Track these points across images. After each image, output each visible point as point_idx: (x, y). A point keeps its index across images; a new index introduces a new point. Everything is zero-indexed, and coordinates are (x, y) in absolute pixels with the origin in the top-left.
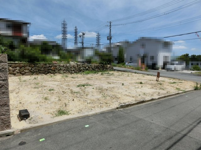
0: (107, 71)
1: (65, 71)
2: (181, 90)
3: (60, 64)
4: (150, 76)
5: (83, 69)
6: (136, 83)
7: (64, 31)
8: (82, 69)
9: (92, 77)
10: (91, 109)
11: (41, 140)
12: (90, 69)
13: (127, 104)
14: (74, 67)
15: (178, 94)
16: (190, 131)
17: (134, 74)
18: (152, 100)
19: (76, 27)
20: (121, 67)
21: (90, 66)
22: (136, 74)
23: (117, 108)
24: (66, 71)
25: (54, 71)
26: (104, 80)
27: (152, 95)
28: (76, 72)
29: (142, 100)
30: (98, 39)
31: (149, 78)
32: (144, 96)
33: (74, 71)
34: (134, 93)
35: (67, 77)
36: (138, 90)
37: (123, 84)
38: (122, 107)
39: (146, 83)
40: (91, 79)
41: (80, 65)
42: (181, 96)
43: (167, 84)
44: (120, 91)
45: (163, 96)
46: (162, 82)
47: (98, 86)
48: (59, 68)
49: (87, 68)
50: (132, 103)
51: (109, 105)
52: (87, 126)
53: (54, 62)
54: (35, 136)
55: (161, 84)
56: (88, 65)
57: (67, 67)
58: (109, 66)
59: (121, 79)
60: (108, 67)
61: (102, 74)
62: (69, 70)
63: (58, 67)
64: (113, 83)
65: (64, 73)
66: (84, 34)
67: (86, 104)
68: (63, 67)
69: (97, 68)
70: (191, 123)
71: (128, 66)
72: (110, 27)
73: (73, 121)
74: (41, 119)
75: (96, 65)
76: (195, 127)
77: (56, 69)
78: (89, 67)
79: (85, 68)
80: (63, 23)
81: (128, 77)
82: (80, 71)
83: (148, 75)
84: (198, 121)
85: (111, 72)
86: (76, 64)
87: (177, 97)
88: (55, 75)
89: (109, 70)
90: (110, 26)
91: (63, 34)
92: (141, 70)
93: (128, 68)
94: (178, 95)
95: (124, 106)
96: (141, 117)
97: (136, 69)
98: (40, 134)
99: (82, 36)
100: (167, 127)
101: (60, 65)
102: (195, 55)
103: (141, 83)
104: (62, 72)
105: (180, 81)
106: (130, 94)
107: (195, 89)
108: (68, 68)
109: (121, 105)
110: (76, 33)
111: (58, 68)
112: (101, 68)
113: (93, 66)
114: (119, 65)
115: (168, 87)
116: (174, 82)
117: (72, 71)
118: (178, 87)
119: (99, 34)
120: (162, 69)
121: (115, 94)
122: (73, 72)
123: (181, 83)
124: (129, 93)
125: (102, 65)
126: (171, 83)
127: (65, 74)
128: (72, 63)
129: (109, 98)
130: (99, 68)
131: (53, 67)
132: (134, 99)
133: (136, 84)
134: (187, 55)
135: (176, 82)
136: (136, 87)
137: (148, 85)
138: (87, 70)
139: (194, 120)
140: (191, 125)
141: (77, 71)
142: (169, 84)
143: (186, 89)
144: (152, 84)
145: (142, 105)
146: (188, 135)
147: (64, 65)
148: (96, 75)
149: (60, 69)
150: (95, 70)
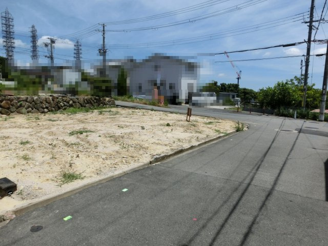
0: (105, 108)
1: (30, 109)
2: (222, 133)
3: (19, 96)
4: (175, 115)
5: (65, 105)
6: (161, 125)
7: (6, 31)
8: (63, 105)
9: (86, 117)
10: (115, 167)
11: (66, 219)
12: (76, 105)
13: (162, 155)
14: (46, 101)
15: (220, 137)
16: (252, 179)
17: (150, 112)
18: (192, 147)
19: (33, 27)
20: (126, 101)
21: (76, 100)
22: (153, 112)
23: (151, 163)
24: (33, 109)
25: (8, 108)
26: (109, 122)
27: (190, 141)
28: (52, 111)
29: (180, 149)
30: (78, 52)
31: (175, 117)
32: (181, 144)
33: (47, 108)
34: (164, 140)
35: (39, 119)
36: (169, 135)
37: (143, 128)
38: (157, 160)
39: (174, 125)
40: (86, 121)
41: (57, 98)
42: (224, 140)
43: (202, 125)
44: (143, 137)
45: (203, 141)
46: (195, 123)
47: (105, 132)
48: (19, 104)
49: (71, 102)
50: (169, 154)
51: (136, 159)
52: (125, 190)
53: (7, 92)
54: (51, 215)
55: (194, 126)
56: (73, 97)
57: (33, 101)
58: (107, 99)
59: (136, 120)
60: (106, 102)
61: (101, 113)
62: (37, 107)
63: (15, 101)
64: (127, 126)
65: (28, 112)
66: (53, 42)
67: (102, 160)
68: (26, 101)
69: (88, 103)
70: (249, 171)
71: (138, 99)
72: (104, 34)
73: (100, 186)
74: (40, 191)
75: (86, 97)
76: (255, 174)
77: (12, 105)
78: (74, 102)
79: (68, 103)
80: (4, 15)
81: (144, 116)
82: (59, 108)
83: (172, 113)
84: (256, 168)
85: (114, 110)
86: (51, 96)
87: (220, 142)
88: (11, 116)
89: (107, 106)
90: (104, 31)
91: (6, 37)
92: (159, 106)
93: (138, 103)
94: (220, 139)
95: (159, 158)
96: (190, 171)
97: (150, 104)
98: (57, 211)
99: (50, 46)
100: (227, 178)
101: (19, 98)
102: (225, 84)
103: (168, 125)
104: (24, 110)
105: (216, 121)
106: (160, 142)
107: (237, 131)
108: (36, 104)
109: (155, 157)
110: (34, 38)
111: (16, 103)
112: (95, 103)
113: (82, 99)
114: (123, 98)
115: (204, 129)
116: (211, 122)
117: (44, 108)
118: (217, 129)
119: (80, 44)
120: (185, 104)
121: (139, 142)
122: (46, 110)
123: (219, 122)
124: (158, 139)
125: (97, 98)
126: (206, 124)
127: (30, 114)
128: (43, 95)
129: (133, 148)
130: (91, 103)
131: (4, 102)
132: (168, 148)
133: (162, 127)
134: (216, 83)
135: (212, 122)
136: (164, 130)
137: (178, 128)
138: (71, 106)
139: (252, 167)
140: (251, 172)
141: (53, 109)
142: (205, 125)
143: (227, 130)
144: (183, 126)
145: (183, 156)
146: (252, 183)
147: (27, 98)
148: (91, 115)
149: (21, 105)
150: (85, 107)
